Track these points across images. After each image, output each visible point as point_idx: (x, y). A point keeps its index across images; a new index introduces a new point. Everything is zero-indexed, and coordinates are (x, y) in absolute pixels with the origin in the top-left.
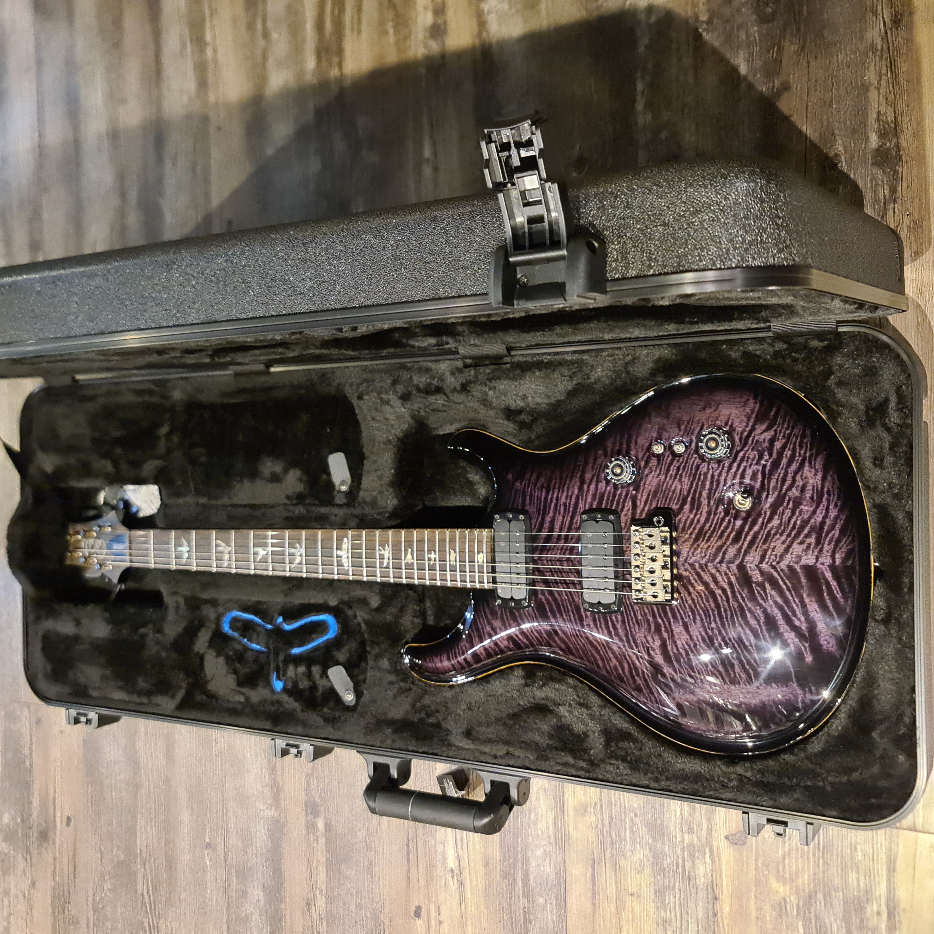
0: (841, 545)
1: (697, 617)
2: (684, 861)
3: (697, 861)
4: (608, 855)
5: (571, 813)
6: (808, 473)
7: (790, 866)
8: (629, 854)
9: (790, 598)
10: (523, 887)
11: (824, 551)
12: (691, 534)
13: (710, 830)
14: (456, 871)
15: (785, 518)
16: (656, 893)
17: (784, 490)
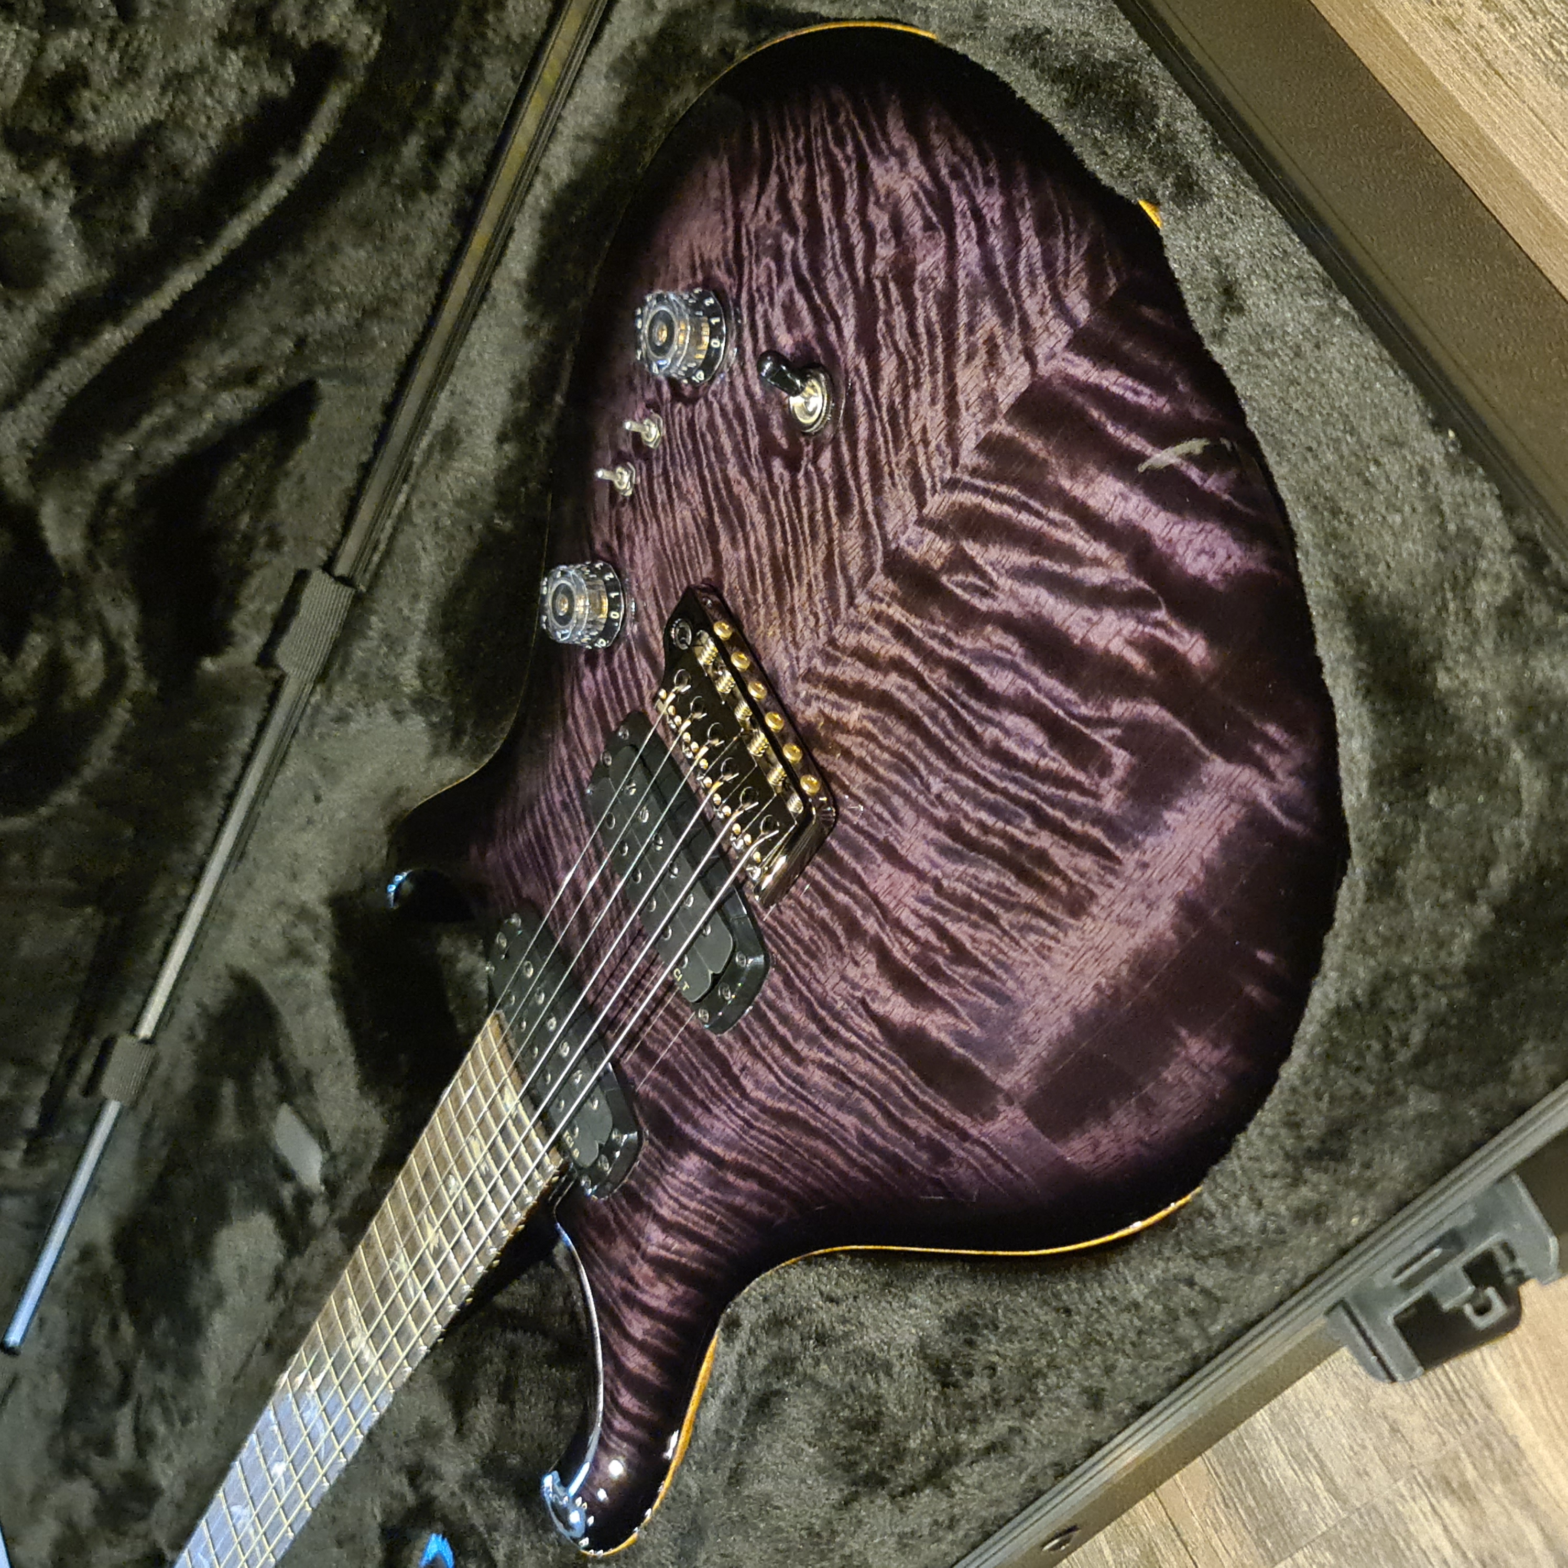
11: (1036, 322)
17: (861, 274)
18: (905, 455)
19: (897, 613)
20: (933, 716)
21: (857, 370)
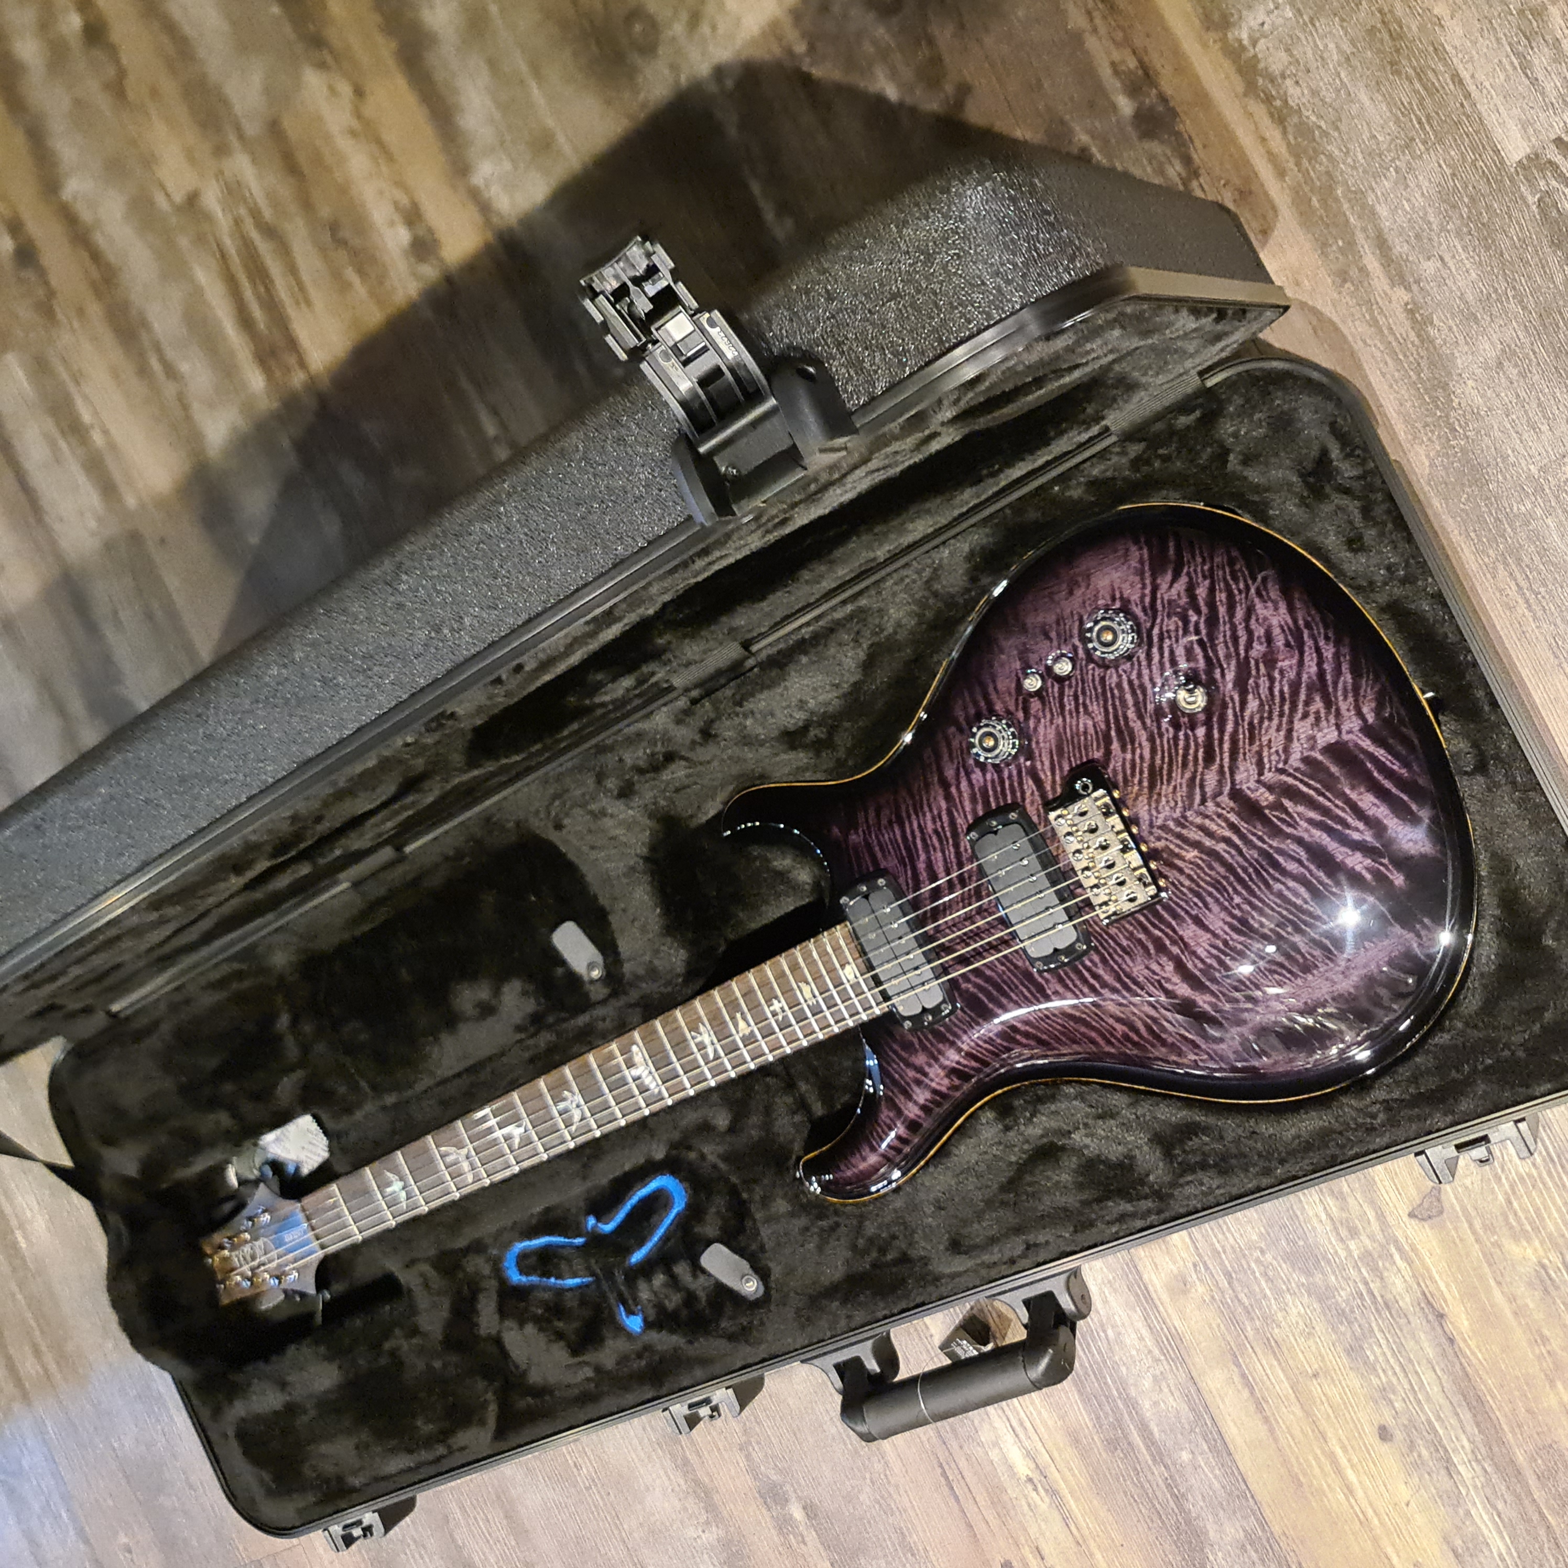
0: (1362, 692)
1: (1209, 899)
2: (1366, 1283)
3: (1386, 1274)
4: (1250, 1333)
5: (1165, 1297)
6: (1265, 612)
7: (1525, 1211)
8: (1280, 1316)
9: (1328, 804)
10: (1148, 1448)
11: (1343, 711)
12: (1140, 782)
13: (1381, 1217)
14: (1036, 1477)
15: (1264, 692)
16: (1349, 1354)
17: (1242, 652)
18: (1255, 748)
19: (1233, 818)
20: (1245, 870)
21: (1232, 699)
